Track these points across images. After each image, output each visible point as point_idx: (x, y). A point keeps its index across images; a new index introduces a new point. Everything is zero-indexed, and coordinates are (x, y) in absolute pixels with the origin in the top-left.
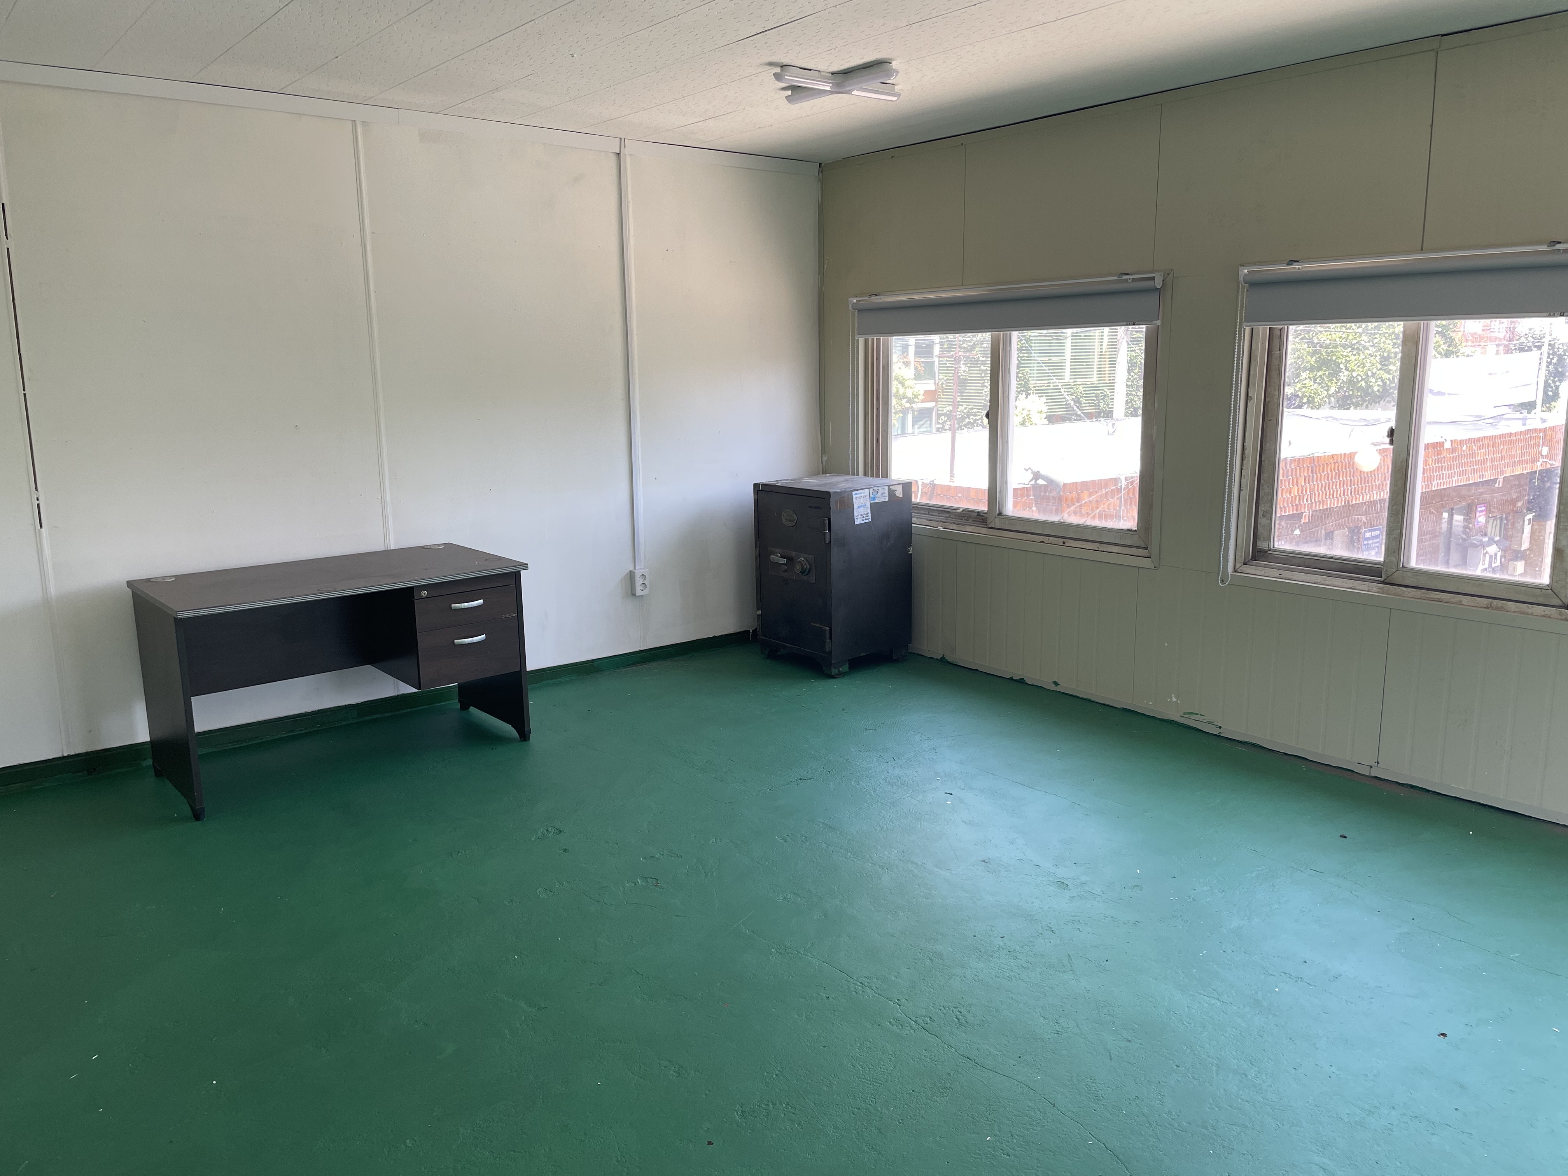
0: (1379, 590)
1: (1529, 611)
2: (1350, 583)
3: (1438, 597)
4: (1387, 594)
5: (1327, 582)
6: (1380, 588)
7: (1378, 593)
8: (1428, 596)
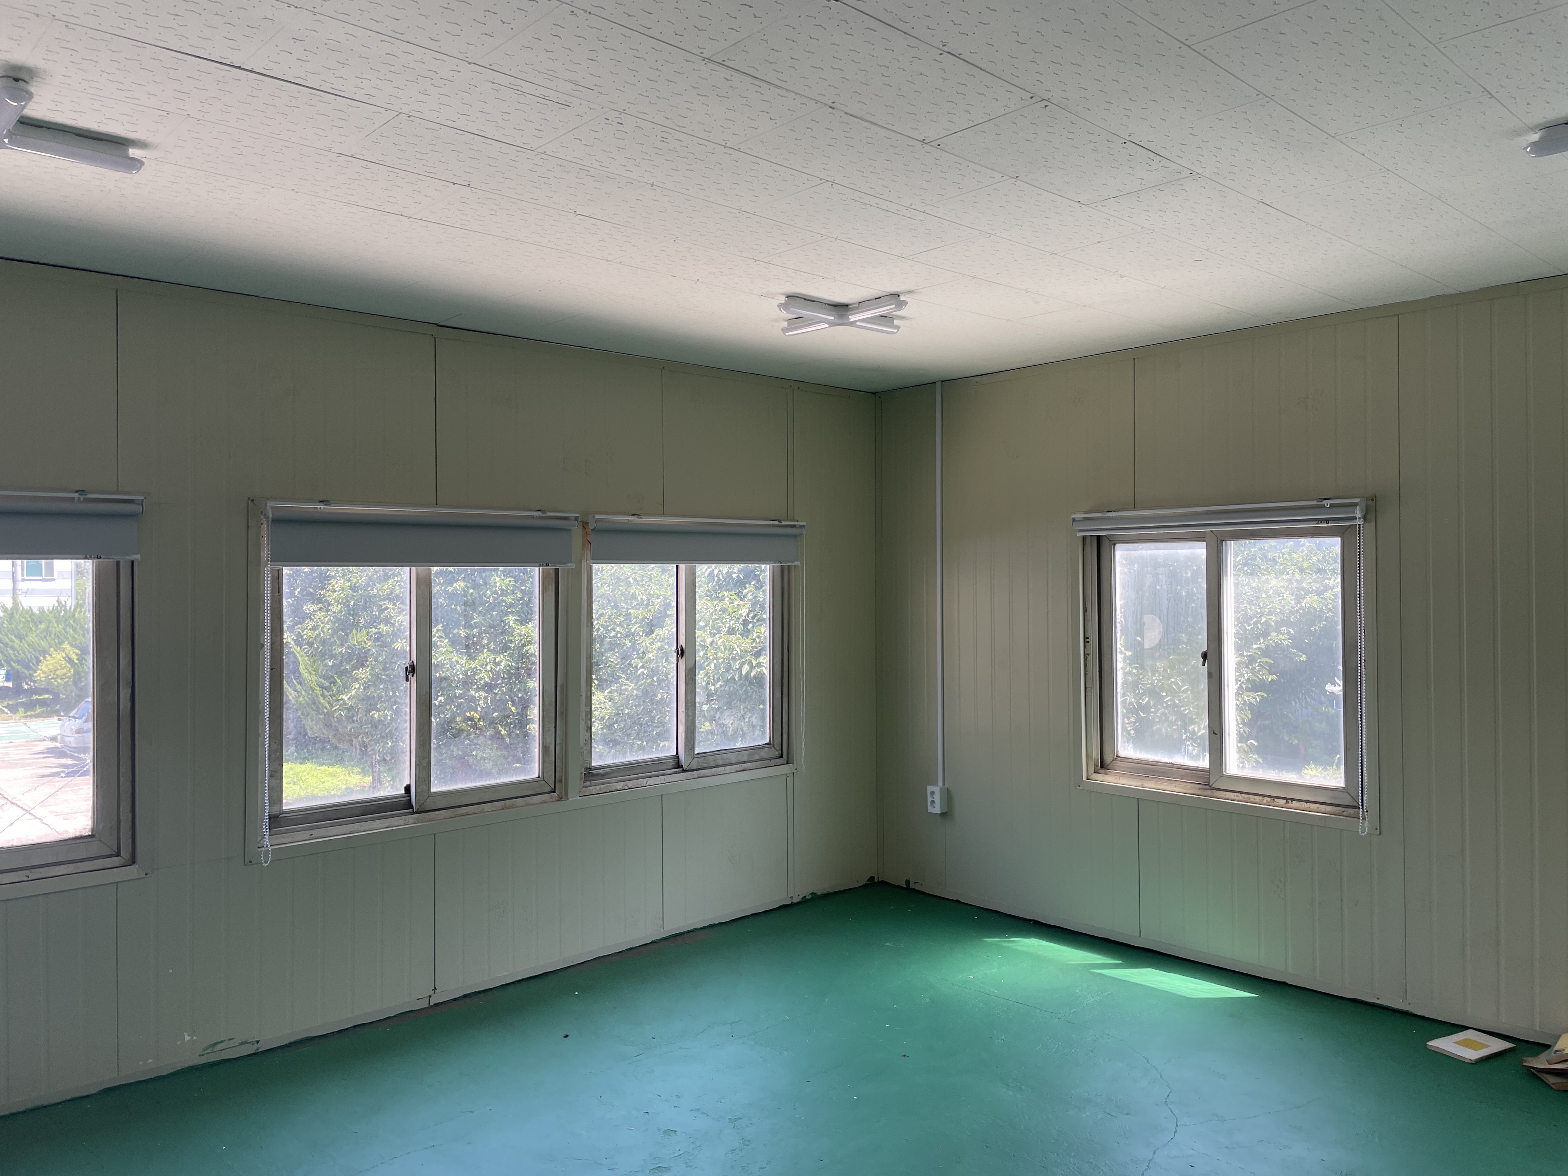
0: (415, 820)
1: (532, 802)
2: (386, 822)
3: (465, 811)
4: (422, 822)
5: (363, 828)
6: (416, 819)
7: (414, 823)
8: (458, 813)
